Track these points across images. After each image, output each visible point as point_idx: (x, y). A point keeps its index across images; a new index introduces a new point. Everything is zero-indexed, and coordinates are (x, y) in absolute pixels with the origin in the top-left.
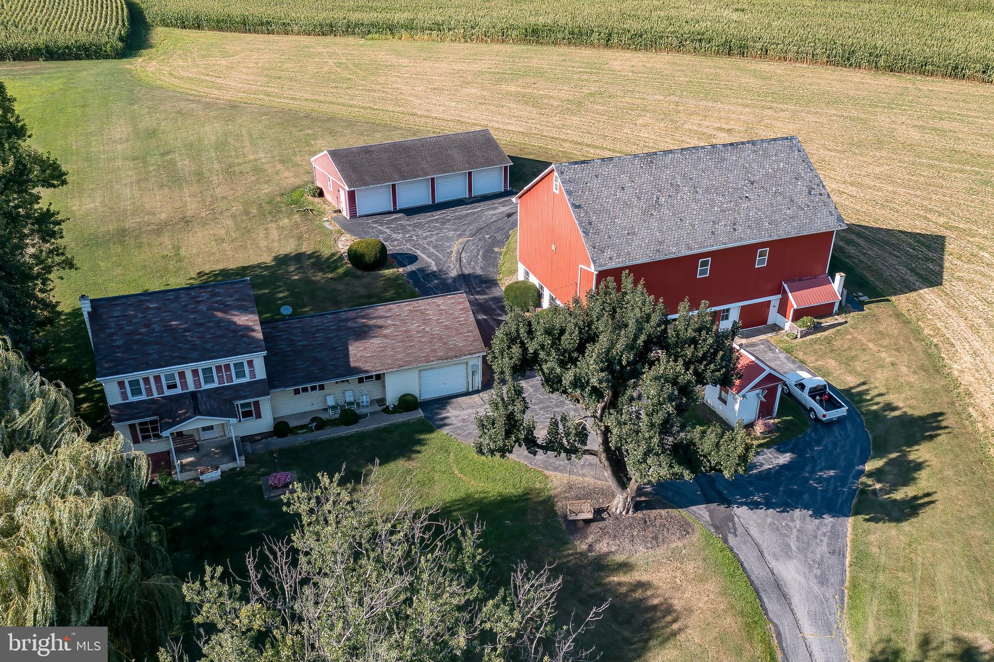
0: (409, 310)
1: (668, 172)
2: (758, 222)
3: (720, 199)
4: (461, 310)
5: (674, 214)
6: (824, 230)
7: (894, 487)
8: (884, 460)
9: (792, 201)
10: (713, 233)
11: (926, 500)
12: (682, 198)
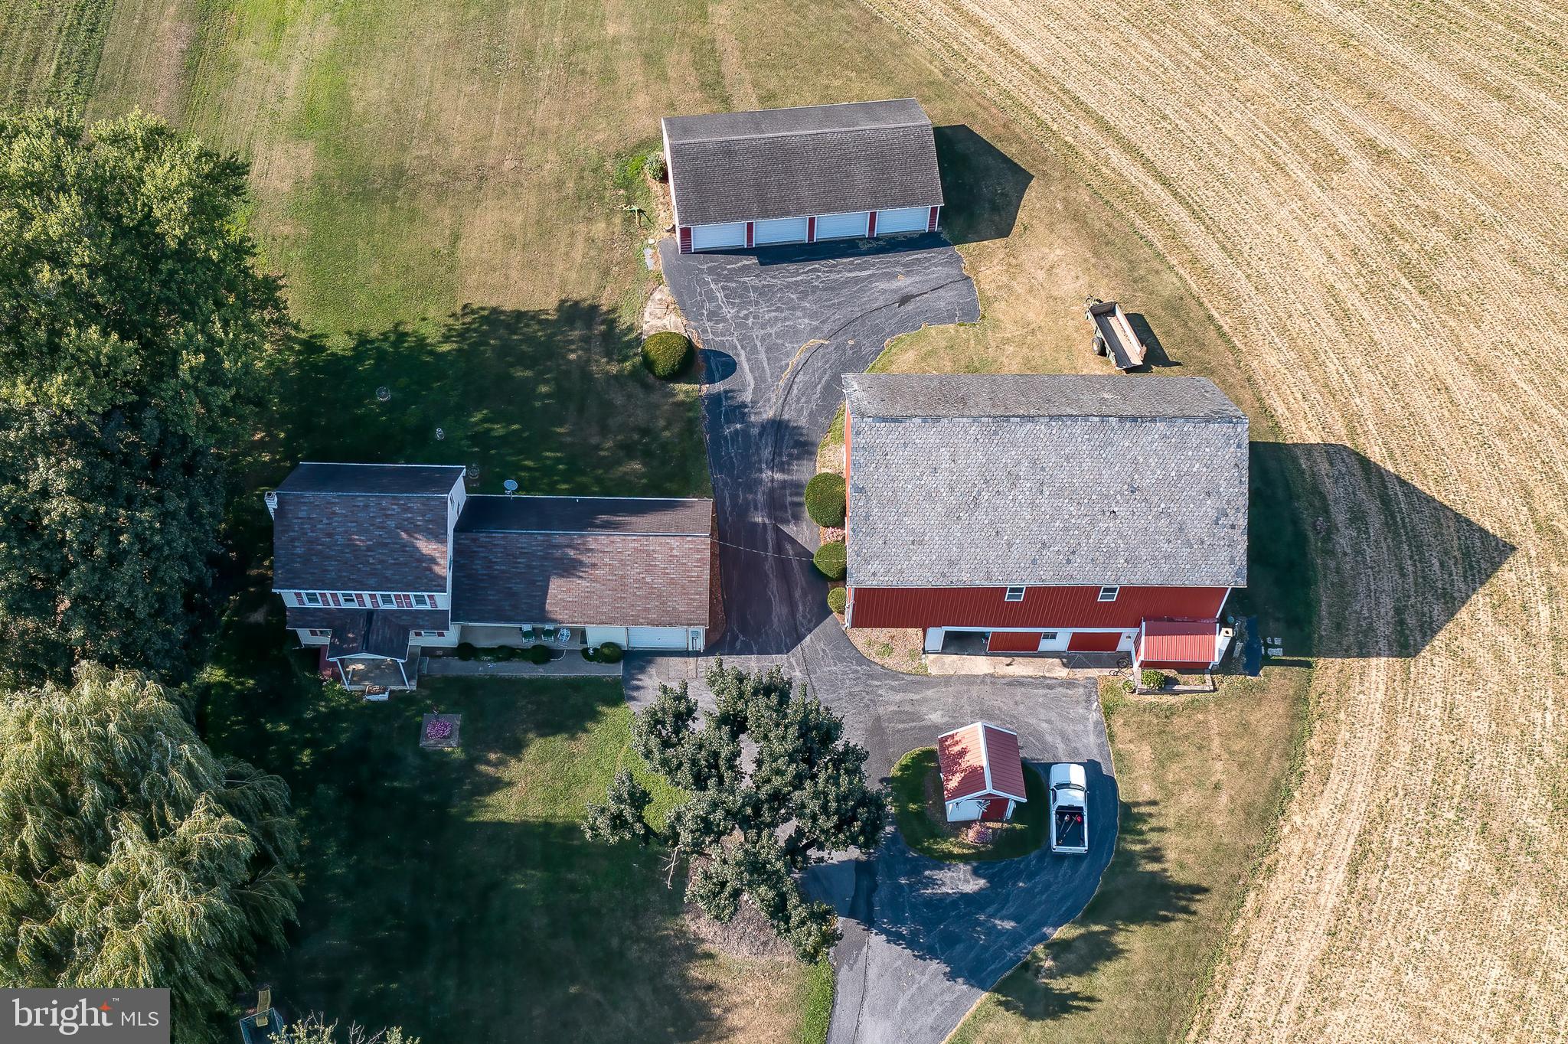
0: (634, 548)
1: (1013, 453)
2: (1111, 555)
3: (1072, 509)
4: (698, 561)
5: (991, 523)
6: (1208, 583)
7: (1063, 973)
8: (1082, 930)
9: (1181, 529)
10: (1034, 561)
11: (1085, 1004)
12: (1014, 500)
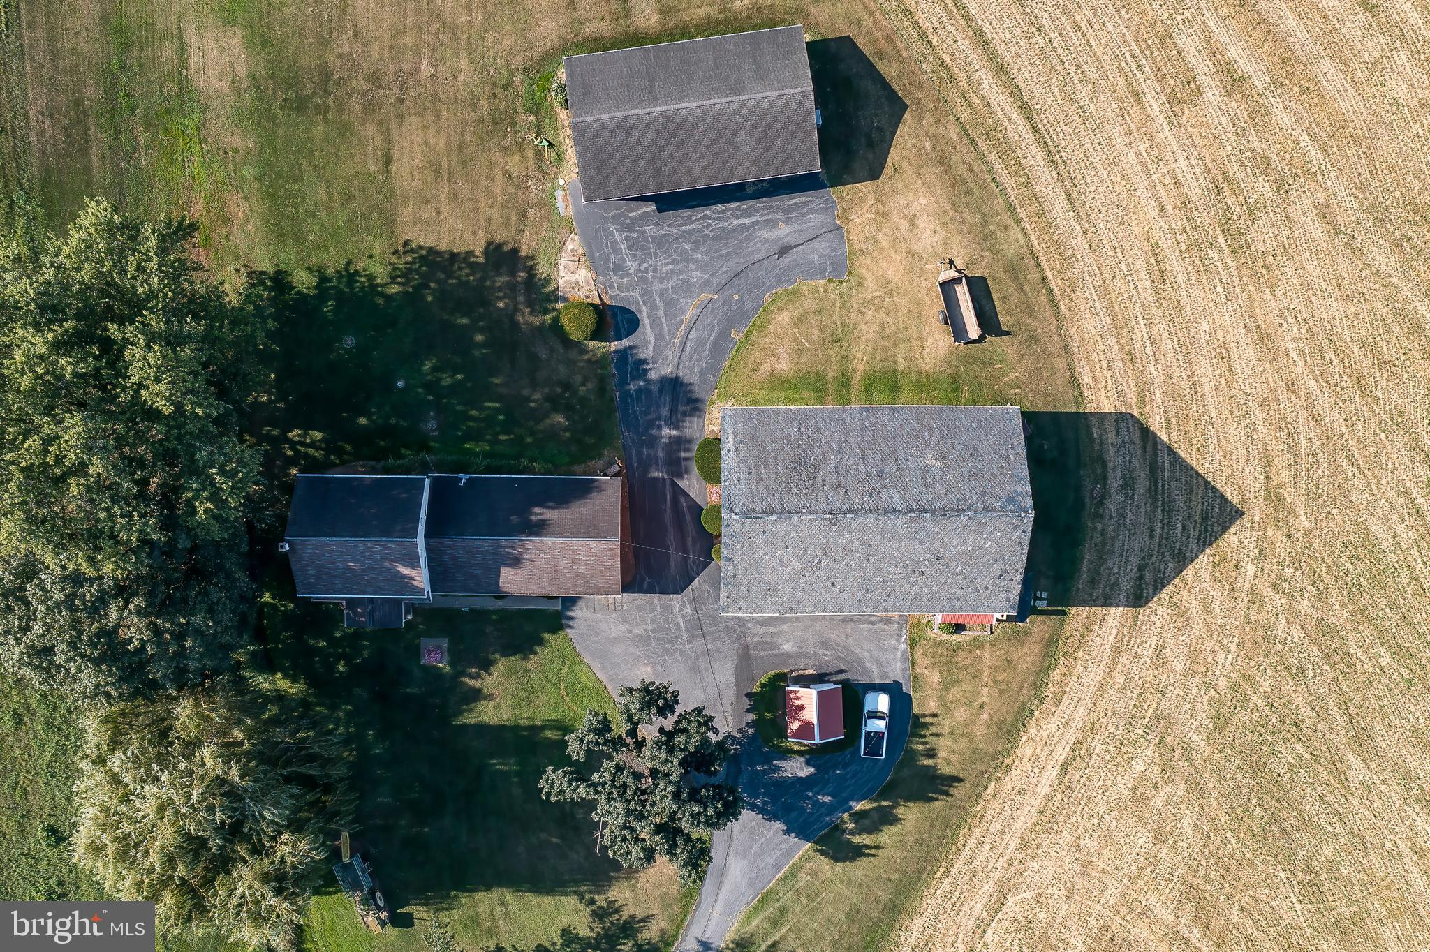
0: (562, 548)
3: (890, 569)
4: (611, 556)
5: (828, 578)
7: (860, 832)
8: (875, 805)
9: (972, 581)
11: (873, 851)
12: (846, 565)
